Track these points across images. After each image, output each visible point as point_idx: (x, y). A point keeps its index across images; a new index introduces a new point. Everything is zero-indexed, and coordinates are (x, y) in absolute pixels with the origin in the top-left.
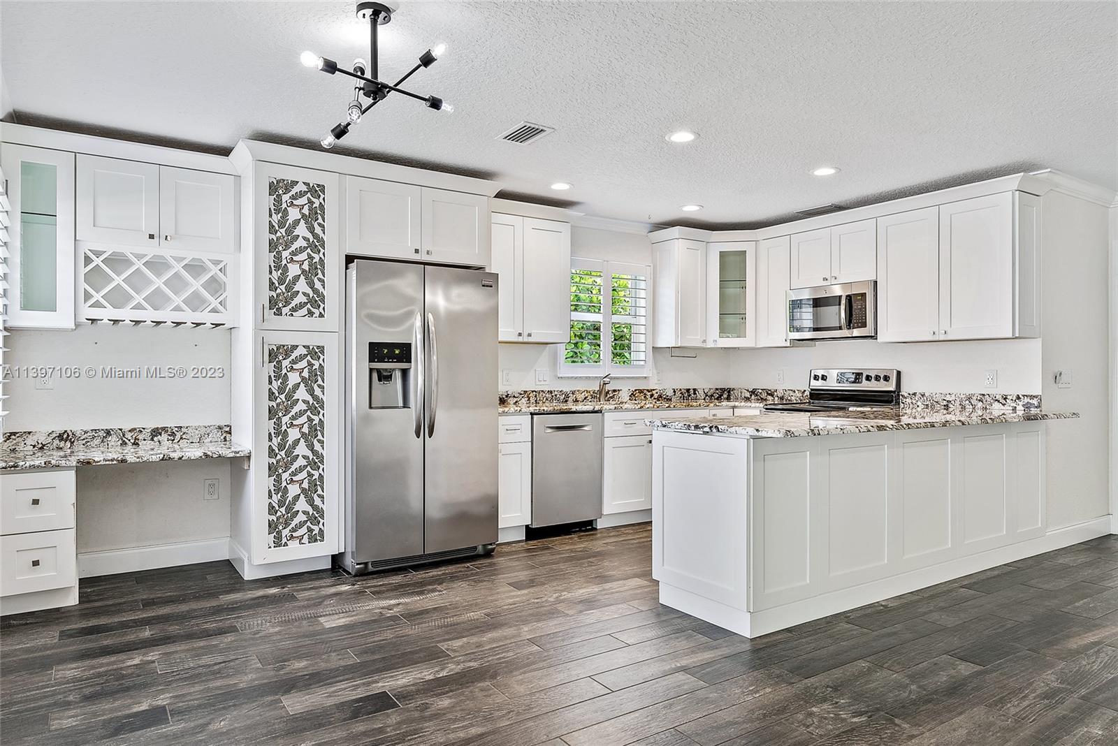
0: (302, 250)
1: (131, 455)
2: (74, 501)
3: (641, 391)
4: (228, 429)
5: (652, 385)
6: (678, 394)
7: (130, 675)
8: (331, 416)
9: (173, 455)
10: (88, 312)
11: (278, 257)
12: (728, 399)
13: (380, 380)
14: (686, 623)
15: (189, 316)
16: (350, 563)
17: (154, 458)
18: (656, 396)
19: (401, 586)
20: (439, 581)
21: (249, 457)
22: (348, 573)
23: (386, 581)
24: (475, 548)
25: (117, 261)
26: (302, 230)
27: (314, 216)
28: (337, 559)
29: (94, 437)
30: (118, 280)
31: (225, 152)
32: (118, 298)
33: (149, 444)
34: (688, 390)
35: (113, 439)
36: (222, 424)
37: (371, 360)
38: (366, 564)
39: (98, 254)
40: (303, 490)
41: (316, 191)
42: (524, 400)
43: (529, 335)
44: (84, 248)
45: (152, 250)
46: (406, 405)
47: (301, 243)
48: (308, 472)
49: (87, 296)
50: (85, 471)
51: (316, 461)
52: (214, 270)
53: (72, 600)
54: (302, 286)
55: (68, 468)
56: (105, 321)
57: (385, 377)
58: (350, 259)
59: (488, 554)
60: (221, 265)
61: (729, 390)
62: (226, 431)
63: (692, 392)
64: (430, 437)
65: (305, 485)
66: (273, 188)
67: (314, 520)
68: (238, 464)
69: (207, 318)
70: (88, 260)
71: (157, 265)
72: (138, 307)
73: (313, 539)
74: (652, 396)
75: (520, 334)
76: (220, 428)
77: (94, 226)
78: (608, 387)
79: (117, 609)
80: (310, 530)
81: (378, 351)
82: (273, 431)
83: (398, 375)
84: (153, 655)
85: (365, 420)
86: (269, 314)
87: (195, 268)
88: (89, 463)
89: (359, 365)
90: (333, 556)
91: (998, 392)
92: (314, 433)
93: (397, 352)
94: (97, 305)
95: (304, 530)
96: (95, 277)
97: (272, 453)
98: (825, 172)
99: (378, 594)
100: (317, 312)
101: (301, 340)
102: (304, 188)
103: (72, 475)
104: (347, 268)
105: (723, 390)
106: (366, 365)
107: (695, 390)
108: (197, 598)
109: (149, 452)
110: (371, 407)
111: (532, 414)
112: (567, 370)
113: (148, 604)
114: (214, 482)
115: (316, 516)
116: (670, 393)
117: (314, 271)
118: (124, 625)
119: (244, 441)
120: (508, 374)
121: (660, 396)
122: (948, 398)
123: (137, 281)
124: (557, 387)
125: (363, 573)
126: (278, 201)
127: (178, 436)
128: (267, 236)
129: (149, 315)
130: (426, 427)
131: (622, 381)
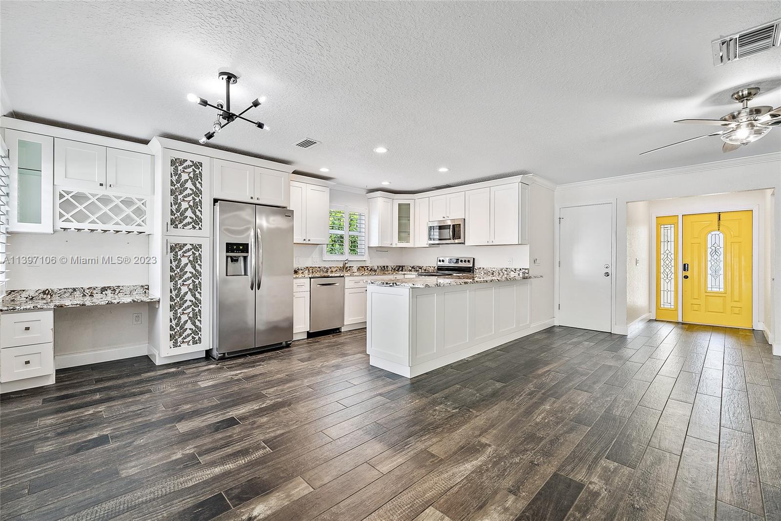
0: (189, 195)
1: (88, 302)
2: (52, 327)
3: (362, 267)
4: (147, 287)
5: (368, 264)
6: (380, 268)
7: (87, 420)
8: (205, 280)
9: (113, 301)
10: (61, 224)
11: (176, 198)
12: (402, 270)
13: (232, 262)
14: (381, 373)
15: (124, 228)
16: (215, 353)
17: (103, 303)
18: (369, 269)
19: (243, 364)
20: (263, 360)
21: (159, 302)
22: (214, 359)
23: (235, 362)
24: (281, 343)
25: (80, 197)
26: (189, 185)
27: (196, 178)
28: (208, 353)
29: (65, 292)
30: (81, 207)
31: (145, 142)
32: (80, 217)
33: (100, 296)
34: (384, 267)
35: (77, 293)
36: (143, 284)
37: (227, 252)
38: (224, 354)
39: (68, 193)
40: (190, 318)
41: (198, 165)
42: (307, 272)
43: (309, 240)
44: (59, 189)
45: (102, 192)
46: (246, 274)
47: (188, 191)
48: (193, 309)
49: (61, 216)
50: (59, 311)
51: (197, 303)
52: (139, 204)
53: (52, 381)
54: (189, 213)
55: (49, 309)
56: (73, 229)
57: (234, 260)
58: (216, 201)
59: (288, 346)
60: (143, 201)
61: (402, 267)
62: (146, 288)
63: (386, 267)
64: (258, 289)
65: (191, 315)
66: (173, 163)
67: (196, 333)
68: (152, 306)
69: (135, 229)
70: (61, 196)
71: (105, 200)
72: (93, 222)
73: (195, 343)
74: (368, 269)
75: (305, 240)
76: (142, 286)
77: (66, 177)
78: (347, 265)
79: (80, 385)
80: (193, 338)
81: (230, 247)
82: (172, 288)
83: (242, 259)
84: (101, 408)
85: (224, 282)
86: (171, 227)
87: (128, 202)
88: (62, 306)
89: (221, 254)
90: (206, 351)
91: (513, 267)
92: (195, 288)
93: (241, 248)
94: (67, 220)
95: (190, 338)
96: (66, 205)
97: (172, 299)
98: (443, 170)
99: (230, 368)
100: (197, 227)
101: (188, 241)
102: (191, 164)
103: (51, 313)
104: (214, 205)
105: (400, 266)
106: (224, 254)
107: (387, 266)
108: (128, 376)
109: (100, 300)
110: (227, 275)
111: (310, 278)
112: (328, 257)
113: (98, 381)
114: (140, 315)
115: (197, 330)
116: (376, 268)
117: (196, 206)
118: (84, 393)
119: (156, 293)
120: (299, 259)
121: (371, 269)
122: (493, 270)
123: (92, 208)
124: (322, 265)
125: (223, 358)
126: (176, 169)
127: (117, 291)
128: (169, 187)
129: (100, 226)
130: (256, 285)
131: (354, 262)
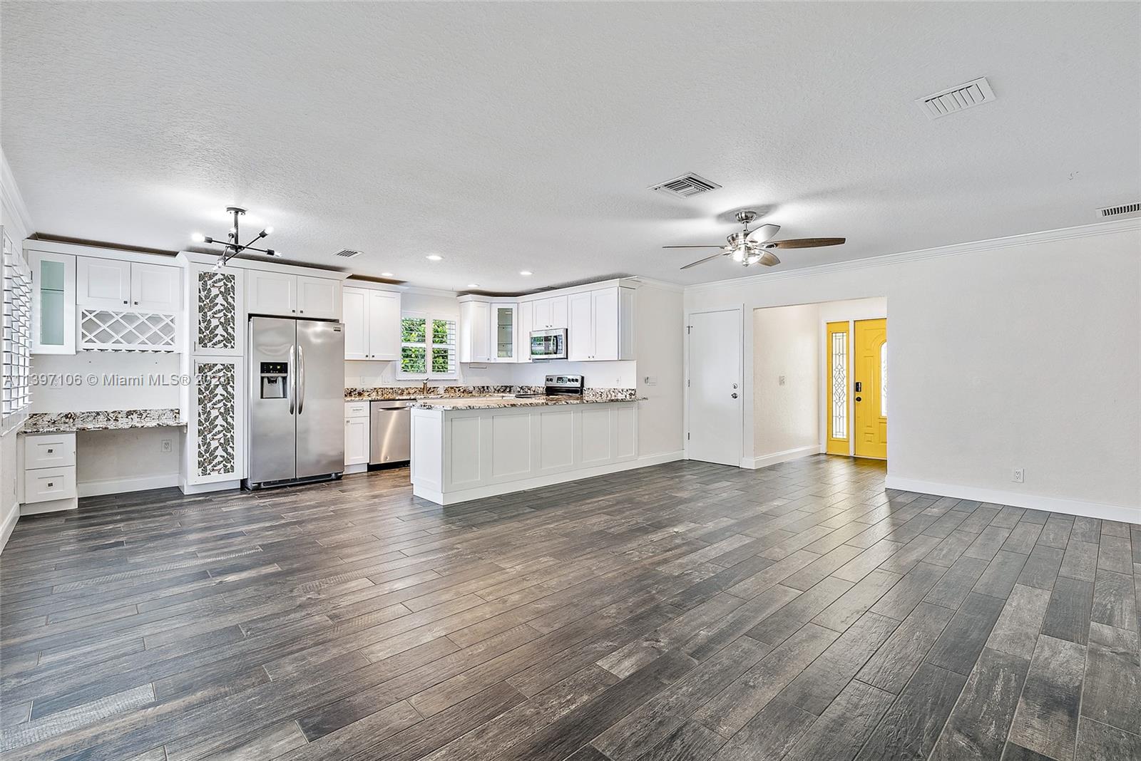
0: (220, 311)
1: (112, 425)
2: (75, 450)
3: (452, 388)
4: (177, 411)
5: (461, 384)
6: (477, 389)
8: (238, 403)
9: (137, 425)
10: (83, 345)
11: (205, 315)
12: (510, 391)
13: (269, 383)
15: (150, 347)
16: (250, 484)
17: (127, 427)
18: (462, 390)
19: (277, 494)
20: (301, 491)
21: (187, 426)
22: (249, 489)
23: (270, 492)
24: (330, 475)
25: (103, 316)
26: (220, 300)
27: (228, 292)
28: (243, 482)
29: (88, 416)
30: (104, 327)
31: (174, 254)
32: (104, 337)
33: (125, 420)
34: (483, 387)
35: (101, 417)
36: (173, 408)
37: (262, 372)
38: (259, 484)
39: (91, 312)
40: (221, 444)
41: (230, 278)
42: (375, 394)
43: (373, 356)
44: (82, 309)
45: (126, 310)
46: (285, 396)
47: (219, 307)
48: (224, 434)
49: (84, 336)
50: (84, 437)
51: (229, 428)
52: (168, 321)
53: (74, 505)
54: (220, 331)
55: (72, 432)
56: (96, 350)
57: (271, 381)
58: (250, 316)
59: (339, 478)
60: (171, 318)
61: (511, 387)
62: (177, 412)
63: (486, 388)
64: (300, 413)
65: (222, 441)
66: (201, 277)
67: (228, 460)
68: (181, 429)
69: (163, 348)
70: (84, 316)
71: (129, 318)
72: (117, 342)
73: (227, 471)
74: (459, 390)
75: (367, 356)
76: (172, 410)
77: (89, 296)
78: (429, 386)
79: (103, 509)
80: (225, 466)
81: (265, 367)
82: (201, 411)
83: (280, 380)
84: (121, 525)
85: (259, 404)
86: (199, 347)
87: (154, 319)
88: (84, 430)
89: (256, 374)
90: (241, 480)
91: (620, 388)
92: (228, 411)
93: (279, 367)
94: (90, 341)
95: (221, 465)
96: (89, 326)
97: (200, 423)
98: (526, 273)
99: (261, 497)
100: (229, 345)
101: (219, 361)
102: (222, 277)
103: (74, 436)
104: (249, 321)
105: (506, 387)
106: (259, 375)
107: (488, 387)
108: (152, 503)
109: (124, 423)
110: (262, 397)
111: (370, 401)
112: (402, 376)
113: (120, 507)
114: (169, 442)
115: (229, 458)
116: (471, 389)
117: (228, 323)
118: (106, 515)
119: (184, 418)
120: (363, 379)
121: (465, 391)
122: (602, 391)
123: (116, 327)
124: (396, 385)
125: (258, 488)
126: (205, 284)
127: (144, 415)
128: (198, 303)
129: (124, 346)
130: (297, 408)
131: (438, 382)
